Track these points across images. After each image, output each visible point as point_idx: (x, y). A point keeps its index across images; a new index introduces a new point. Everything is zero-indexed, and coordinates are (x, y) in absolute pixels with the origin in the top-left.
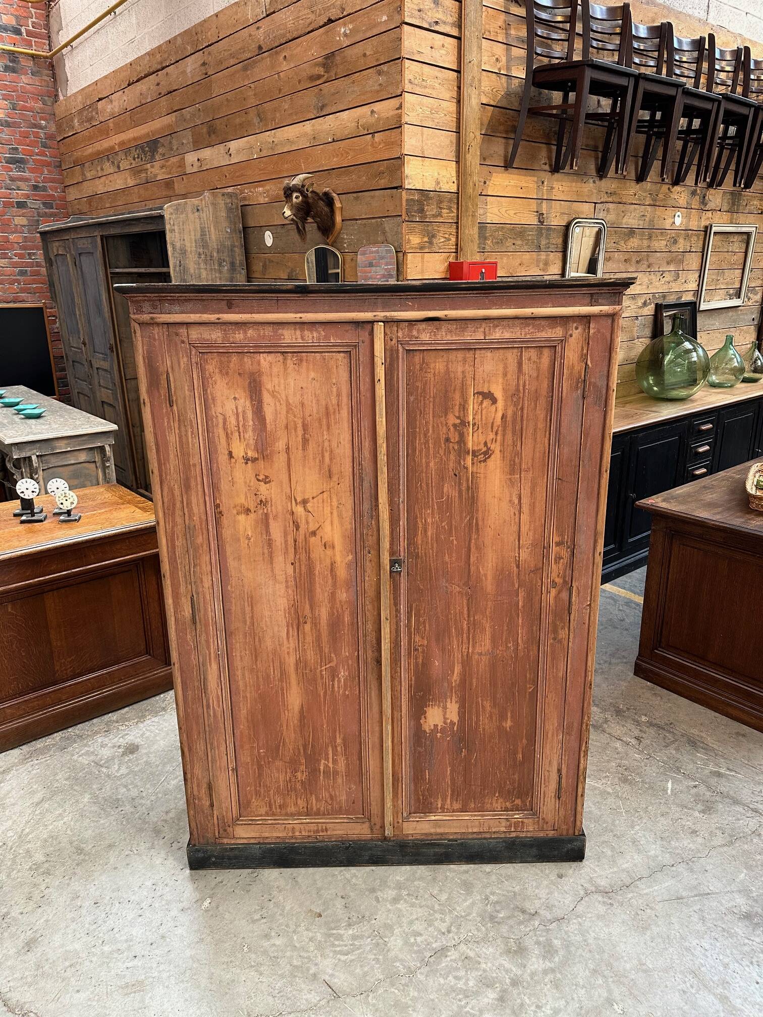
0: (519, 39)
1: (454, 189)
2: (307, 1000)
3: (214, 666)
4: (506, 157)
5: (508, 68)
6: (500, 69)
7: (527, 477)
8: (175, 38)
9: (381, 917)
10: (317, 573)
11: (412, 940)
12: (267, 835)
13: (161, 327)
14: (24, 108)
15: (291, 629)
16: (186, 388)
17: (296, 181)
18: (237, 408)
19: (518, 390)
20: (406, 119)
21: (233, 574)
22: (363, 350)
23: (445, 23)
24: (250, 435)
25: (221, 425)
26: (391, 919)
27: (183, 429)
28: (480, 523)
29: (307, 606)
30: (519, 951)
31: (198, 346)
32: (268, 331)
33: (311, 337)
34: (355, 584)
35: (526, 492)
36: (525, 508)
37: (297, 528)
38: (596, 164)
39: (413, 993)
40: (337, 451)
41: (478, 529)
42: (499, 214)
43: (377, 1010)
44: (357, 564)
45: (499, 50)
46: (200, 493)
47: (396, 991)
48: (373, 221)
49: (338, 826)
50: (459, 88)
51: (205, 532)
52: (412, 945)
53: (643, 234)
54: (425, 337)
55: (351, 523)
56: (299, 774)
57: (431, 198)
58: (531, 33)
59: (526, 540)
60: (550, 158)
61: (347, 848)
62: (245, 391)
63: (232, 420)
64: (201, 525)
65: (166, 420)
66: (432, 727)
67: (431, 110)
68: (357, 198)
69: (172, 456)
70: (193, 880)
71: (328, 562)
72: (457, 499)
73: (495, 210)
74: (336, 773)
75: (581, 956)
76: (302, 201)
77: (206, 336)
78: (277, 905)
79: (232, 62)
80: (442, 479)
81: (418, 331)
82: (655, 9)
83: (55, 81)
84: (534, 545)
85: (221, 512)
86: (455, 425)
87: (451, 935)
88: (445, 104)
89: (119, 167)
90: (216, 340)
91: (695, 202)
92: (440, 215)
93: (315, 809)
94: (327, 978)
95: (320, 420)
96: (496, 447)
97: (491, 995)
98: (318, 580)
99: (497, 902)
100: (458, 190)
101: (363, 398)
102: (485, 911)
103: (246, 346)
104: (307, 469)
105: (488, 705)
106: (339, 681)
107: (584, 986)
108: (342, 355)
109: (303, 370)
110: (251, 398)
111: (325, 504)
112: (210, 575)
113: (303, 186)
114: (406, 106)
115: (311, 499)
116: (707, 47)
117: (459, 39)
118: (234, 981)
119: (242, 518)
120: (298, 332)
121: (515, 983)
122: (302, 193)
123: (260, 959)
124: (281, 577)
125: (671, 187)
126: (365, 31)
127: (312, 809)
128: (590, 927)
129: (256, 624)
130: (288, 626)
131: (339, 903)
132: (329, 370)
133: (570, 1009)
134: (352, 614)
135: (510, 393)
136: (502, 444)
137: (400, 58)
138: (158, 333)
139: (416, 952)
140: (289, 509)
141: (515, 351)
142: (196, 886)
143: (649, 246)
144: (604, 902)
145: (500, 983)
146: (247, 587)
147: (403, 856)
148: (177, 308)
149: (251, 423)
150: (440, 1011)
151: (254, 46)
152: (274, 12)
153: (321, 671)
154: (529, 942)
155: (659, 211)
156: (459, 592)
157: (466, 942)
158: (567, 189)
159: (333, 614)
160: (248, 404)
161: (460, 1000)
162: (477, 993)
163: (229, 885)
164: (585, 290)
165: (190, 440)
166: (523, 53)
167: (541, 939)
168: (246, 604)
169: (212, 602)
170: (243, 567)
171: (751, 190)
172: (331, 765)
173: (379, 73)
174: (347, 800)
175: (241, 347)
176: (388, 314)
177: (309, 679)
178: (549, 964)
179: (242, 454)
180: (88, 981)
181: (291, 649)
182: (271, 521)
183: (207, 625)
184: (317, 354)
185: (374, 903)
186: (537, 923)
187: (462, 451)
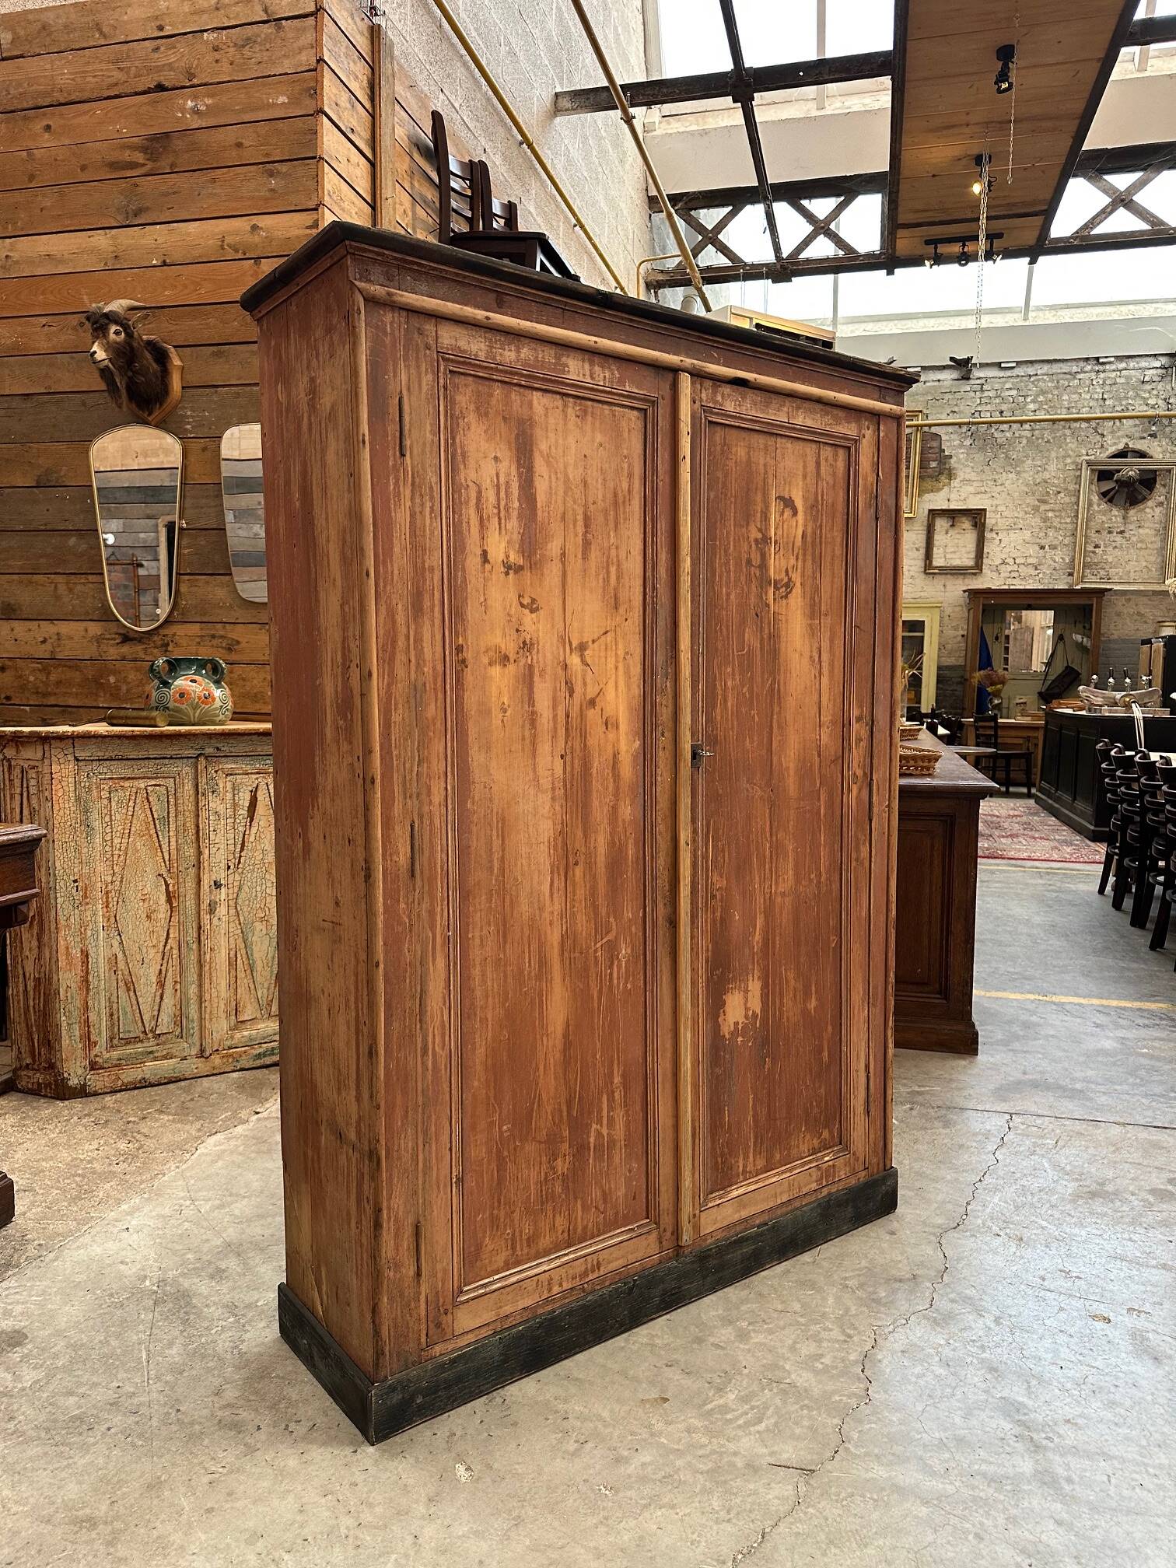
2: (777, 1498)
3: (441, 963)
7: (827, 621)
9: (749, 1362)
10: (595, 771)
11: (819, 1366)
12: (508, 1309)
13: (396, 315)
15: (556, 875)
16: (428, 428)
17: (117, 306)
18: (498, 475)
19: (816, 500)
21: (477, 777)
22: (663, 411)
23: (359, 135)
24: (513, 524)
25: (473, 502)
26: (765, 1358)
27: (418, 500)
28: (782, 689)
29: (580, 834)
31: (448, 360)
32: (548, 355)
33: (603, 376)
34: (641, 790)
35: (825, 645)
36: (825, 670)
37: (571, 692)
39: (894, 1417)
40: (625, 566)
41: (779, 698)
43: (878, 1457)
44: (646, 756)
45: (407, 200)
46: (438, 622)
47: (873, 1425)
49: (616, 1252)
51: (440, 696)
52: (826, 1370)
54: (730, 406)
55: (639, 686)
56: (559, 1162)
59: (826, 718)
61: (631, 1289)
62: (510, 449)
63: (490, 496)
64: (435, 680)
65: (392, 481)
66: (732, 1029)
69: (397, 549)
70: (393, 1454)
71: (610, 751)
72: (758, 652)
74: (612, 1143)
76: (125, 340)
77: (463, 344)
78: (583, 1419)
80: (743, 622)
81: (723, 395)
84: (833, 723)
85: (464, 661)
86: (756, 541)
87: (855, 1339)
90: (475, 355)
93: (579, 1230)
94: (770, 1460)
95: (606, 512)
96: (796, 578)
98: (596, 785)
99: (861, 1285)
101: (660, 484)
102: (861, 1299)
103: (516, 374)
104: (587, 593)
105: (791, 975)
106: (619, 967)
108: (635, 413)
109: (588, 428)
110: (518, 461)
111: (609, 653)
112: (443, 779)
113: (127, 318)
115: (590, 643)
117: (373, 165)
119: (496, 671)
120: (587, 366)
122: (126, 327)
123: (648, 1492)
124: (546, 783)
126: (242, 111)
127: (575, 1230)
129: (507, 871)
130: (552, 873)
131: (674, 1375)
132: (619, 435)
134: (636, 843)
135: (809, 503)
136: (803, 576)
137: (315, 158)
138: (392, 323)
139: (840, 1375)
140: (562, 659)
141: (814, 446)
142: (412, 1460)
144: (964, 1237)
146: (497, 801)
148: (424, 288)
149: (516, 504)
153: (596, 951)
156: (761, 798)
159: (614, 843)
160: (514, 472)
163: (470, 1432)
164: (878, 380)
165: (428, 522)
168: (495, 833)
169: (444, 831)
170: (494, 764)
172: (605, 1132)
173: (271, 174)
174: (626, 1195)
175: (511, 373)
176: (696, 362)
177: (579, 971)
179: (502, 557)
181: (556, 913)
182: (536, 679)
183: (431, 880)
184: (605, 407)
185: (720, 1352)
186: (928, 1285)
187: (764, 581)
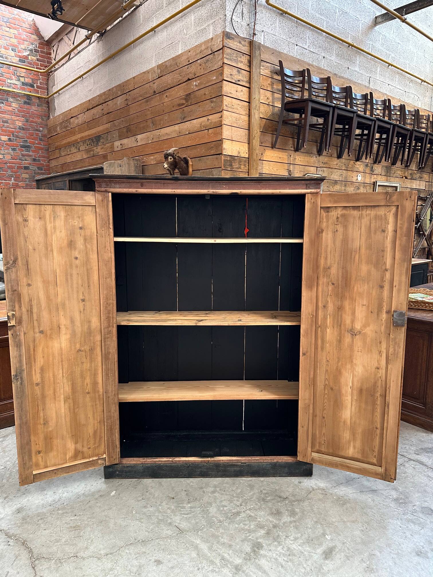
0: (278, 90)
1: (247, 156)
2: (166, 533)
4: (272, 143)
5: (273, 102)
6: (269, 103)
8: (113, 88)
9: (206, 499)
11: (222, 509)
14: (32, 122)
17: (171, 151)
20: (224, 122)
23: (243, 81)
26: (211, 500)
30: (278, 513)
38: (317, 149)
39: (221, 530)
42: (268, 169)
43: (202, 538)
45: (269, 94)
47: (213, 530)
48: (208, 170)
50: (250, 110)
52: (222, 511)
53: (342, 184)
57: (235, 160)
58: (284, 88)
60: (294, 145)
61: (188, 467)
67: (236, 119)
68: (200, 160)
70: (106, 483)
73: (267, 168)
75: (310, 515)
76: (173, 160)
78: (150, 494)
79: (141, 98)
82: (343, 80)
83: (49, 110)
87: (242, 507)
88: (242, 117)
89: (79, 149)
91: (368, 170)
92: (240, 168)
94: (177, 524)
97: (262, 532)
99: (266, 493)
100: (249, 156)
102: (260, 497)
107: (310, 528)
113: (174, 154)
114: (224, 116)
116: (369, 98)
117: (249, 88)
118: (128, 525)
121: (275, 527)
122: (173, 157)
123: (141, 517)
125: (355, 162)
126: (206, 83)
128: (315, 504)
131: (184, 494)
133: (303, 538)
137: (221, 95)
139: (223, 514)
142: (108, 485)
143: (345, 190)
144: (322, 494)
145: (267, 526)
147: (218, 472)
148: (118, 186)
150: (236, 538)
151: (152, 91)
152: (162, 76)
154: (282, 510)
155: (350, 173)
157: (250, 509)
158: (302, 160)
161: (246, 534)
162: (254, 531)
163: (125, 485)
164: (303, 182)
166: (280, 96)
167: (289, 509)
171: (396, 166)
173: (212, 102)
176: (214, 191)
178: (292, 519)
180: (50, 526)
185: (202, 493)
186: (287, 502)
